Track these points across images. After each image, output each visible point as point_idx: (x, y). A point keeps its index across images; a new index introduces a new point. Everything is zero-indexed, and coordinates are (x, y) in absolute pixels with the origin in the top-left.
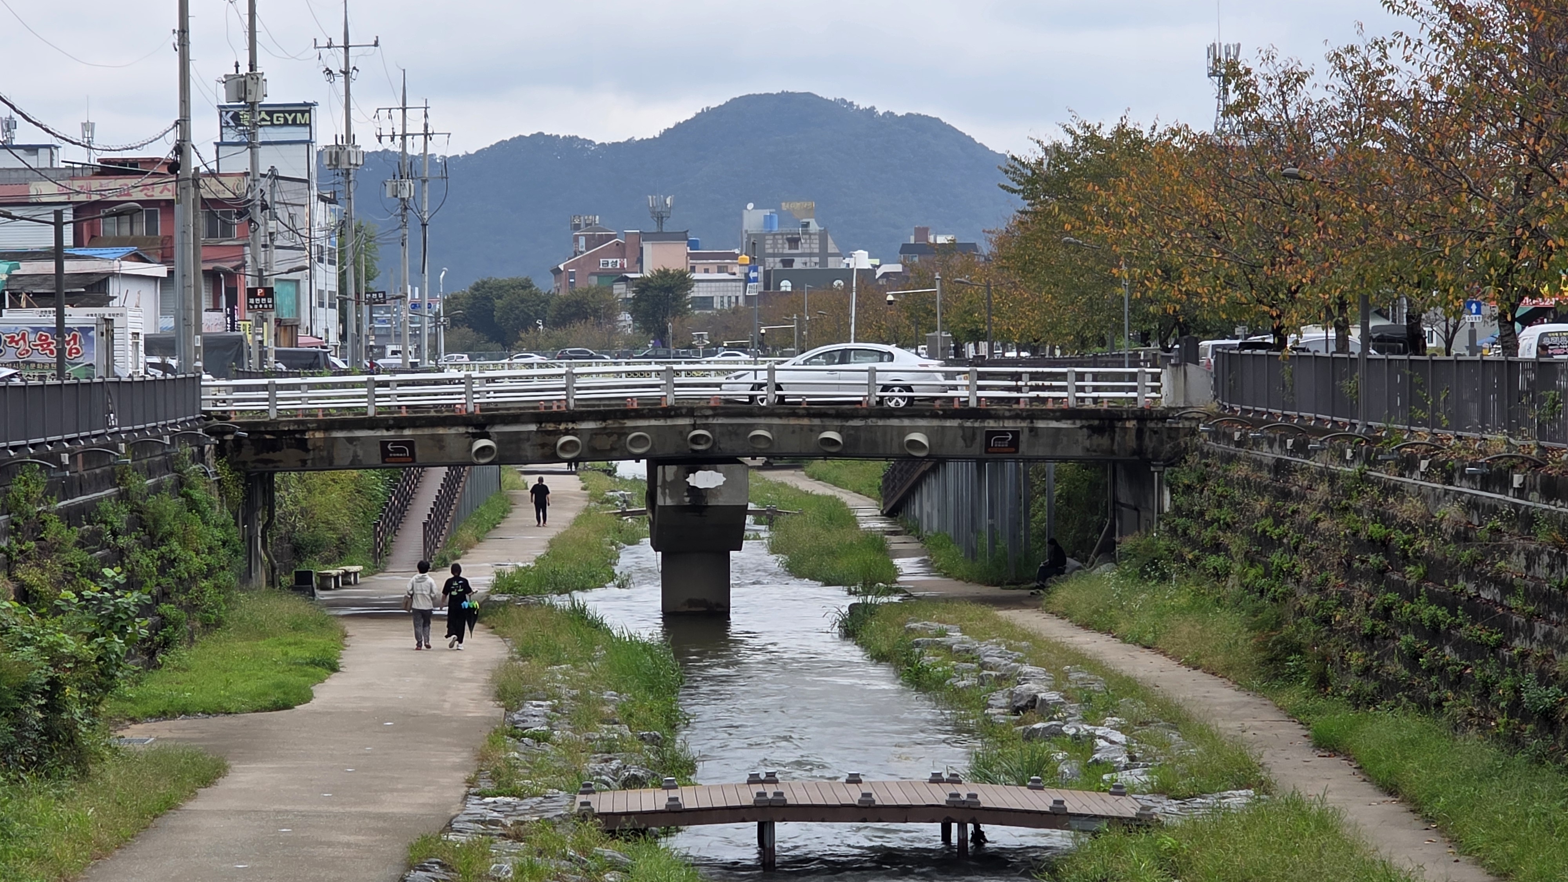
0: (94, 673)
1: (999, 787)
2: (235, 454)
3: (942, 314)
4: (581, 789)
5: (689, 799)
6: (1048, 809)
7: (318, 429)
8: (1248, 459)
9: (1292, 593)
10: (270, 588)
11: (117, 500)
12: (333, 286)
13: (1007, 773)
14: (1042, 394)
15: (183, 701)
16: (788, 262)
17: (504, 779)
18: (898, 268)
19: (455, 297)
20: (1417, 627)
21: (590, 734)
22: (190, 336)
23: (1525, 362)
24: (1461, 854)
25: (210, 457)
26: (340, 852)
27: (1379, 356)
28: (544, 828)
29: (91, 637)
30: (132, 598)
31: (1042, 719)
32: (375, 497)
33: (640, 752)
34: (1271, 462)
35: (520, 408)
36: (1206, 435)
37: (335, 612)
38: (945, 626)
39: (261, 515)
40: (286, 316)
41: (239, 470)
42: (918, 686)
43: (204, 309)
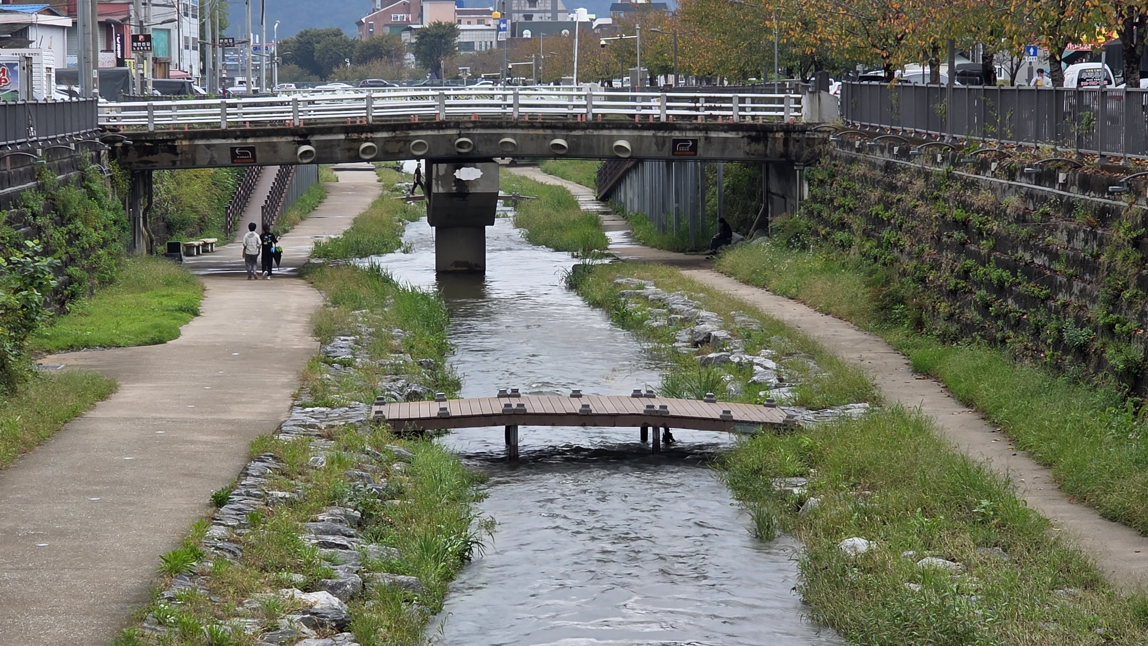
0: (19, 317)
1: (682, 401)
2: (123, 157)
3: (641, 54)
4: (376, 401)
5: (455, 408)
6: (719, 417)
7: (185, 138)
8: (866, 161)
9: (897, 260)
10: (149, 255)
11: (36, 191)
12: (196, 34)
13: (689, 390)
14: (714, 113)
15: (86, 338)
16: (529, 17)
17: (320, 394)
18: (609, 21)
19: (286, 42)
20: (988, 285)
21: (382, 361)
22: (89, 71)
23: (1069, 91)
24: (1018, 449)
25: (105, 160)
26: (200, 448)
27: (962, 86)
28: (348, 430)
29: (17, 291)
30: (46, 261)
31: (714, 350)
32: (227, 188)
33: (419, 374)
34: (883, 164)
35: (333, 123)
36: (834, 143)
37: (197, 272)
38: (643, 282)
39: (143, 201)
40: (161, 55)
41: (126, 169)
42: (623, 325)
43: (99, 50)
